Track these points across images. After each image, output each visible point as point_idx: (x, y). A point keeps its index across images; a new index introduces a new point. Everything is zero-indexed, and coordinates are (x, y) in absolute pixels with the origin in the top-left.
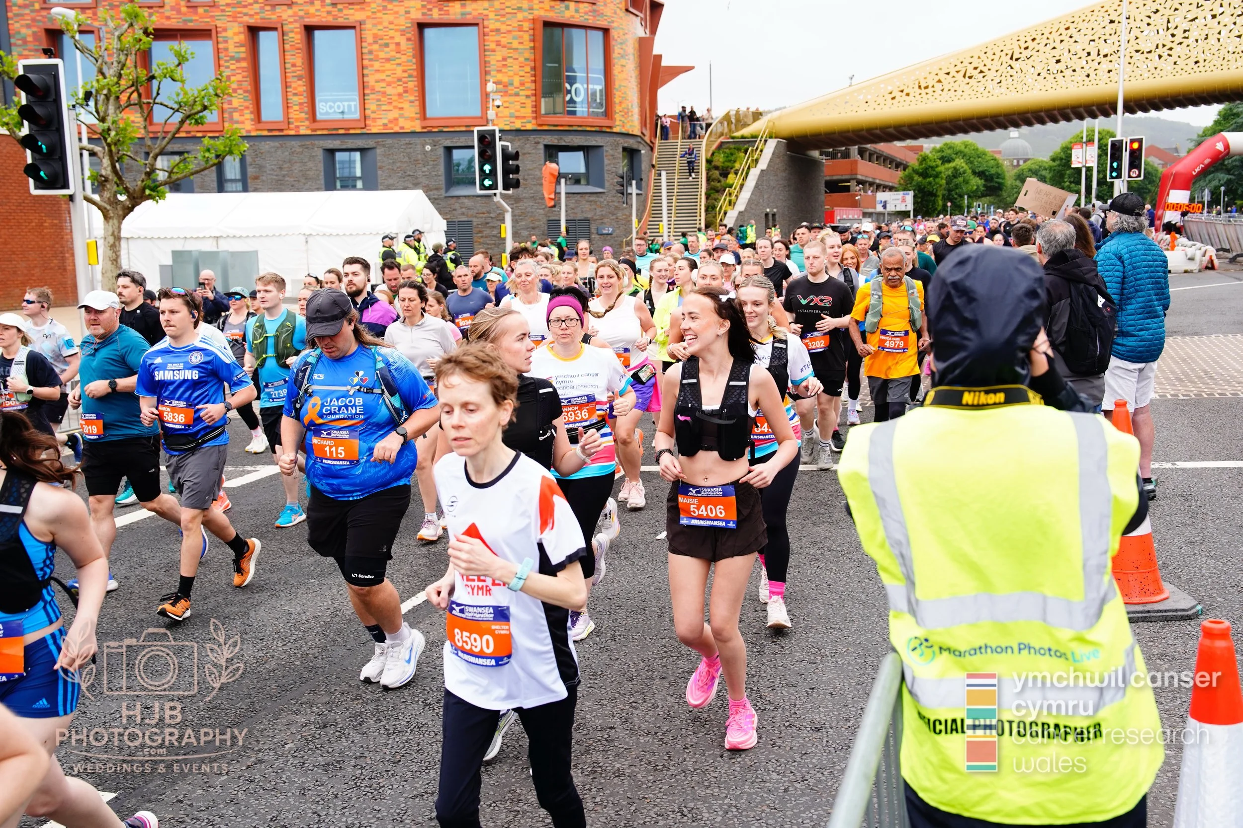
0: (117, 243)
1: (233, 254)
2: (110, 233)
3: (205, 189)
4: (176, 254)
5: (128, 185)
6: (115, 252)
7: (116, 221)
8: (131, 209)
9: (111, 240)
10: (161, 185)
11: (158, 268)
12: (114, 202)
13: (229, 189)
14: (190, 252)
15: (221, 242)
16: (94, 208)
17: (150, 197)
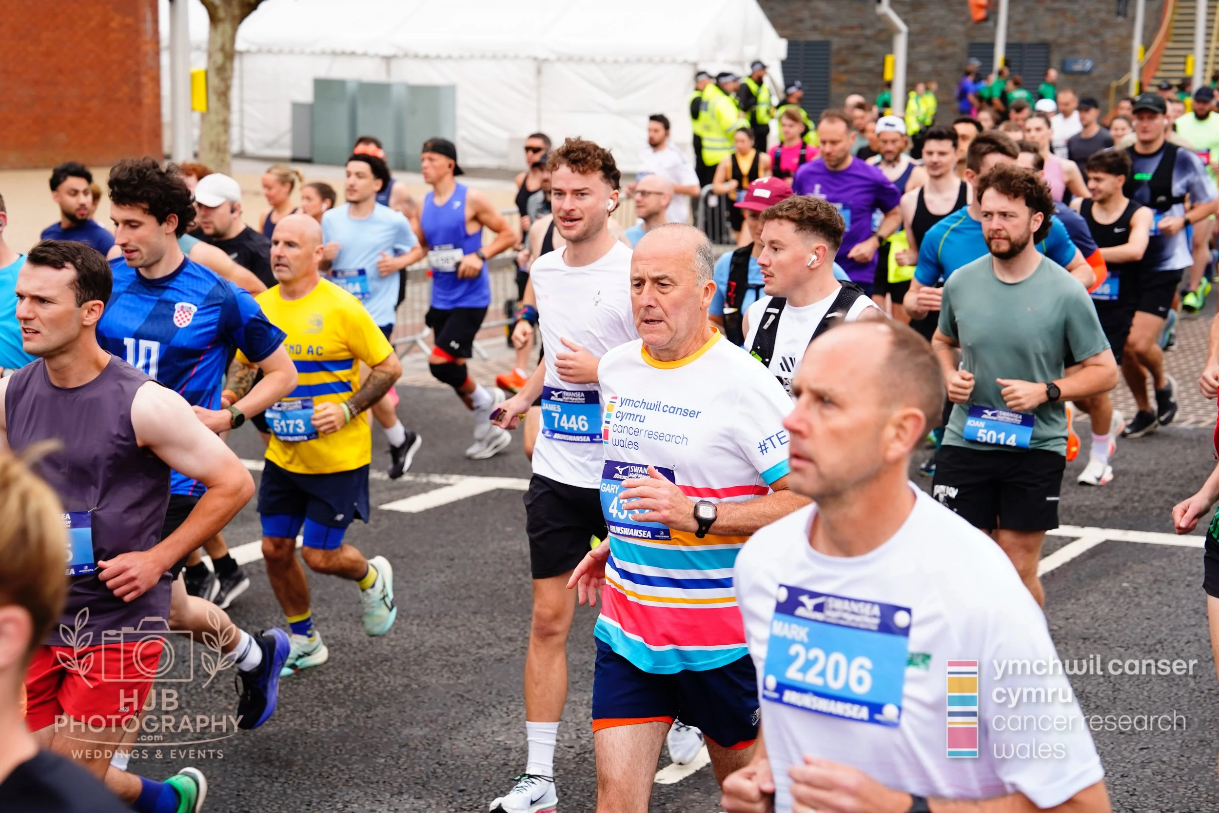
0: (228, 65)
1: (416, 90)
2: (218, 46)
4: (323, 86)
6: (223, 80)
7: (227, 26)
8: (253, 6)
9: (219, 59)
11: (289, 108)
14: (343, 82)
15: (395, 65)
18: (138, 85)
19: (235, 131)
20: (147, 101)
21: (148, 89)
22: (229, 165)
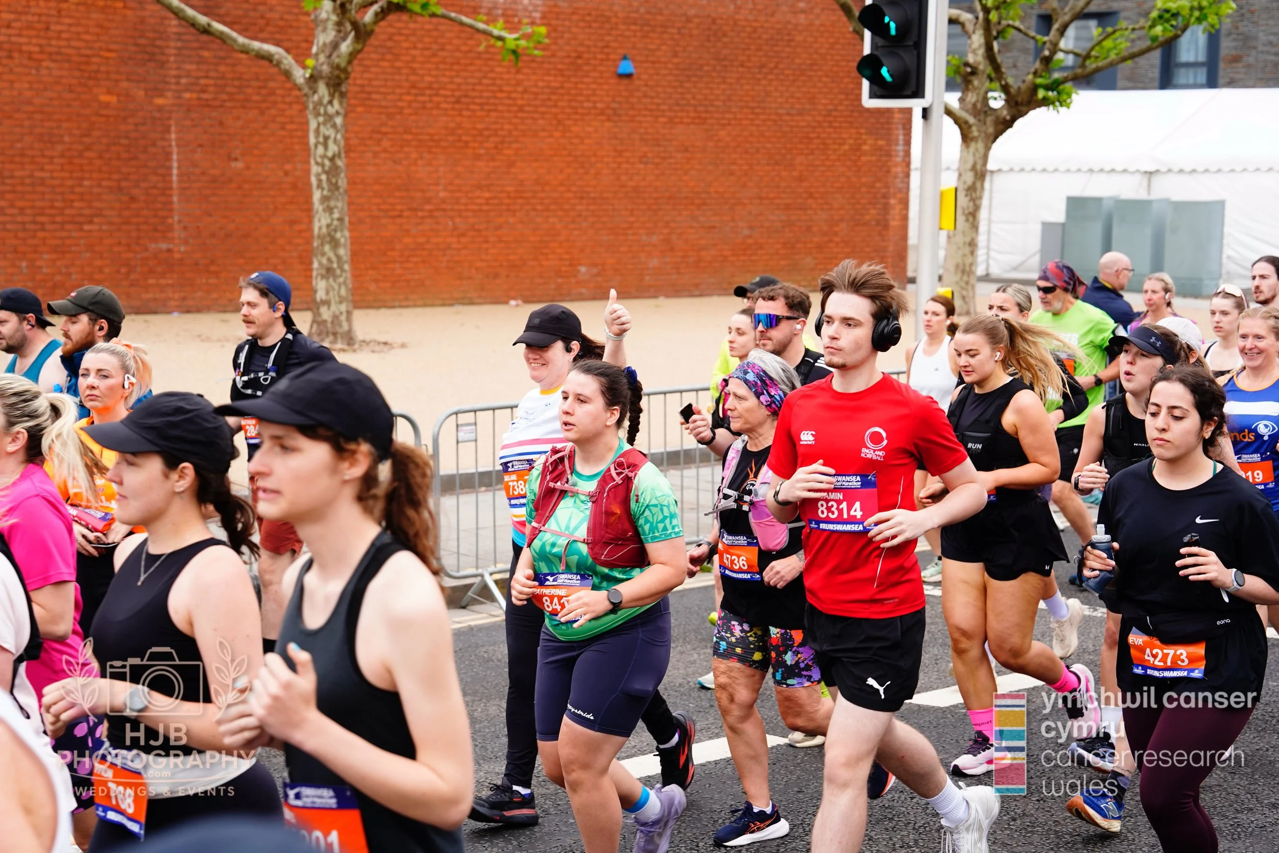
0: (978, 185)
1: (1180, 207)
2: (969, 165)
3: (1137, 83)
4: (1076, 205)
5: (1010, 81)
6: (973, 200)
7: (980, 145)
8: (1008, 124)
9: (969, 178)
10: (1065, 81)
11: (1038, 228)
12: (982, 110)
13: (1182, 81)
14: (1099, 200)
15: (1156, 180)
16: (948, 121)
17: (1045, 102)
18: (886, 208)
19: (981, 253)
20: (894, 223)
21: (895, 212)
22: (973, 287)
